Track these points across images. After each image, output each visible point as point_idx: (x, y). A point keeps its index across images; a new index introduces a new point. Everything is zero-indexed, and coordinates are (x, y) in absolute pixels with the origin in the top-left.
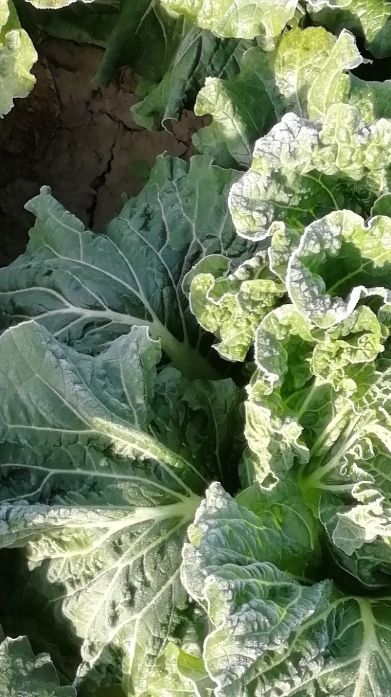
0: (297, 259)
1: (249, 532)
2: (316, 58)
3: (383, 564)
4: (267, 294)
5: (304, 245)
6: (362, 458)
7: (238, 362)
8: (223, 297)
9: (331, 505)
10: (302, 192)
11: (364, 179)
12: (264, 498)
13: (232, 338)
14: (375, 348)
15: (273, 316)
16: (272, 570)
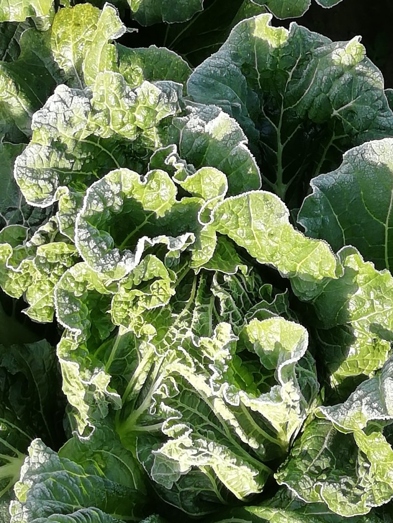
0: (82, 220)
1: (73, 481)
2: (87, 32)
3: (203, 493)
4: (62, 255)
5: (87, 205)
6: (169, 397)
7: (48, 323)
8: (21, 264)
9: (147, 445)
10: (83, 156)
11: (139, 137)
12: (84, 447)
13: (38, 301)
14: (168, 293)
15: (69, 275)
16: (97, 514)
